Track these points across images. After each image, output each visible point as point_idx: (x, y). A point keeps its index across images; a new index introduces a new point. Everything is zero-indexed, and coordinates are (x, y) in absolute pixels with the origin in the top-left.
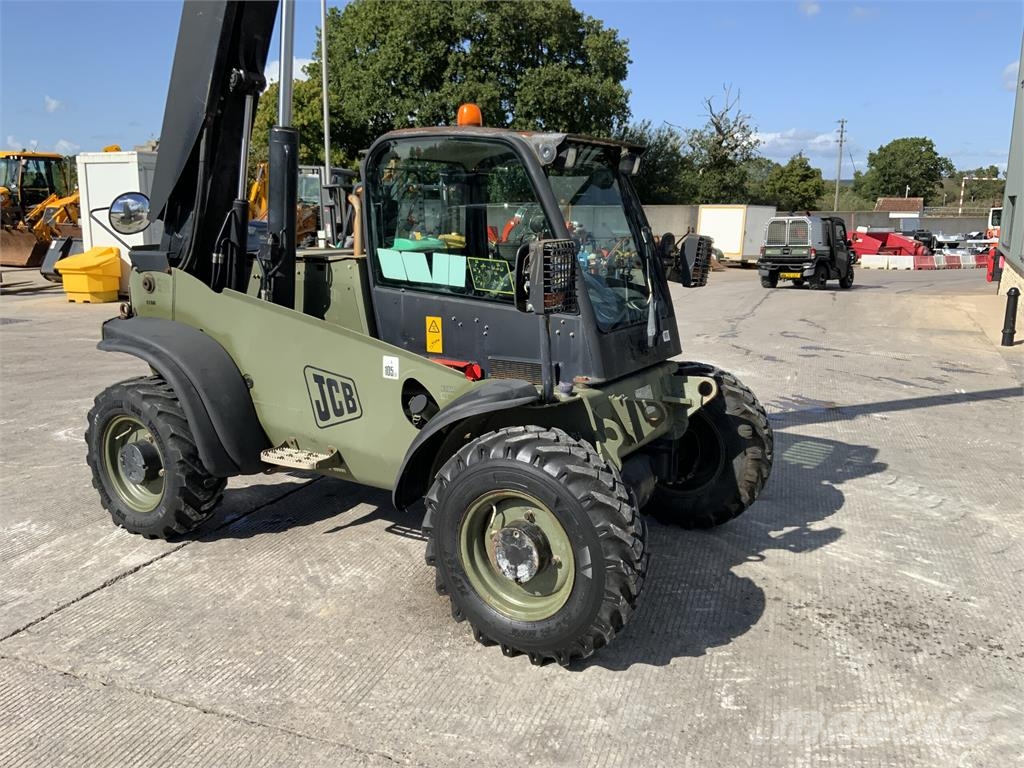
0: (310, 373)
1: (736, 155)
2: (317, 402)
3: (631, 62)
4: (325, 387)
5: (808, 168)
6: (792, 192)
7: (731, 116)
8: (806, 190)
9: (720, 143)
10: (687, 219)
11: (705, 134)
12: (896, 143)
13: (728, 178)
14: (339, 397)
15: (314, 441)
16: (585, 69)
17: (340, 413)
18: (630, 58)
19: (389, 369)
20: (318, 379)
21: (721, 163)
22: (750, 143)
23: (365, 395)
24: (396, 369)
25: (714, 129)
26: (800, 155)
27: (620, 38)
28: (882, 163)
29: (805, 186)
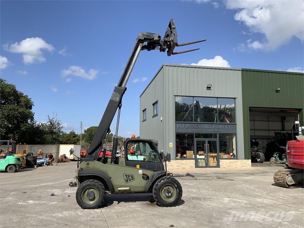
0: (124, 175)
1: (56, 130)
2: (126, 179)
3: (34, 105)
4: (127, 177)
5: (75, 134)
6: (71, 140)
7: (54, 120)
8: (75, 140)
9: (52, 127)
10: (56, 148)
11: (47, 124)
12: (91, 128)
13: (54, 136)
14: (130, 178)
15: (125, 186)
16: (22, 106)
17: (131, 180)
18: (34, 104)
19: (140, 172)
20: (126, 176)
21: (52, 133)
22: (60, 127)
23: (135, 177)
24: (141, 172)
25: (50, 123)
26: (73, 131)
27: (29, 97)
28: (89, 133)
29: (75, 139)
